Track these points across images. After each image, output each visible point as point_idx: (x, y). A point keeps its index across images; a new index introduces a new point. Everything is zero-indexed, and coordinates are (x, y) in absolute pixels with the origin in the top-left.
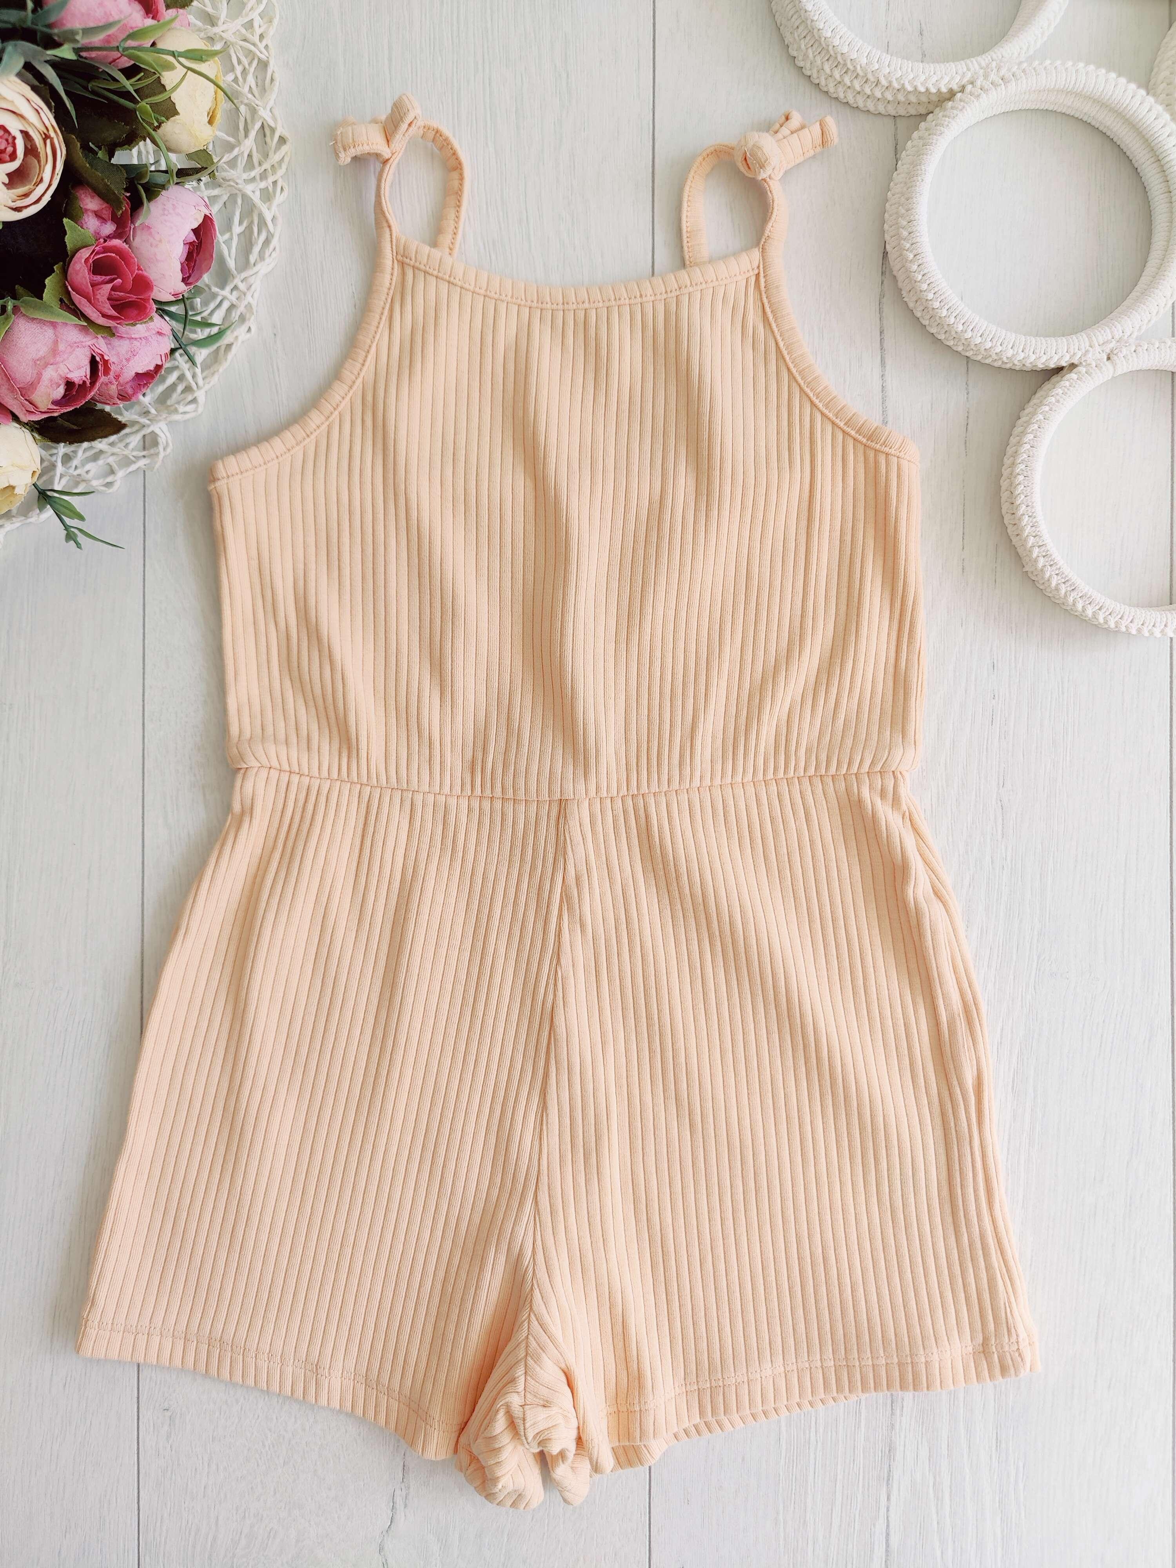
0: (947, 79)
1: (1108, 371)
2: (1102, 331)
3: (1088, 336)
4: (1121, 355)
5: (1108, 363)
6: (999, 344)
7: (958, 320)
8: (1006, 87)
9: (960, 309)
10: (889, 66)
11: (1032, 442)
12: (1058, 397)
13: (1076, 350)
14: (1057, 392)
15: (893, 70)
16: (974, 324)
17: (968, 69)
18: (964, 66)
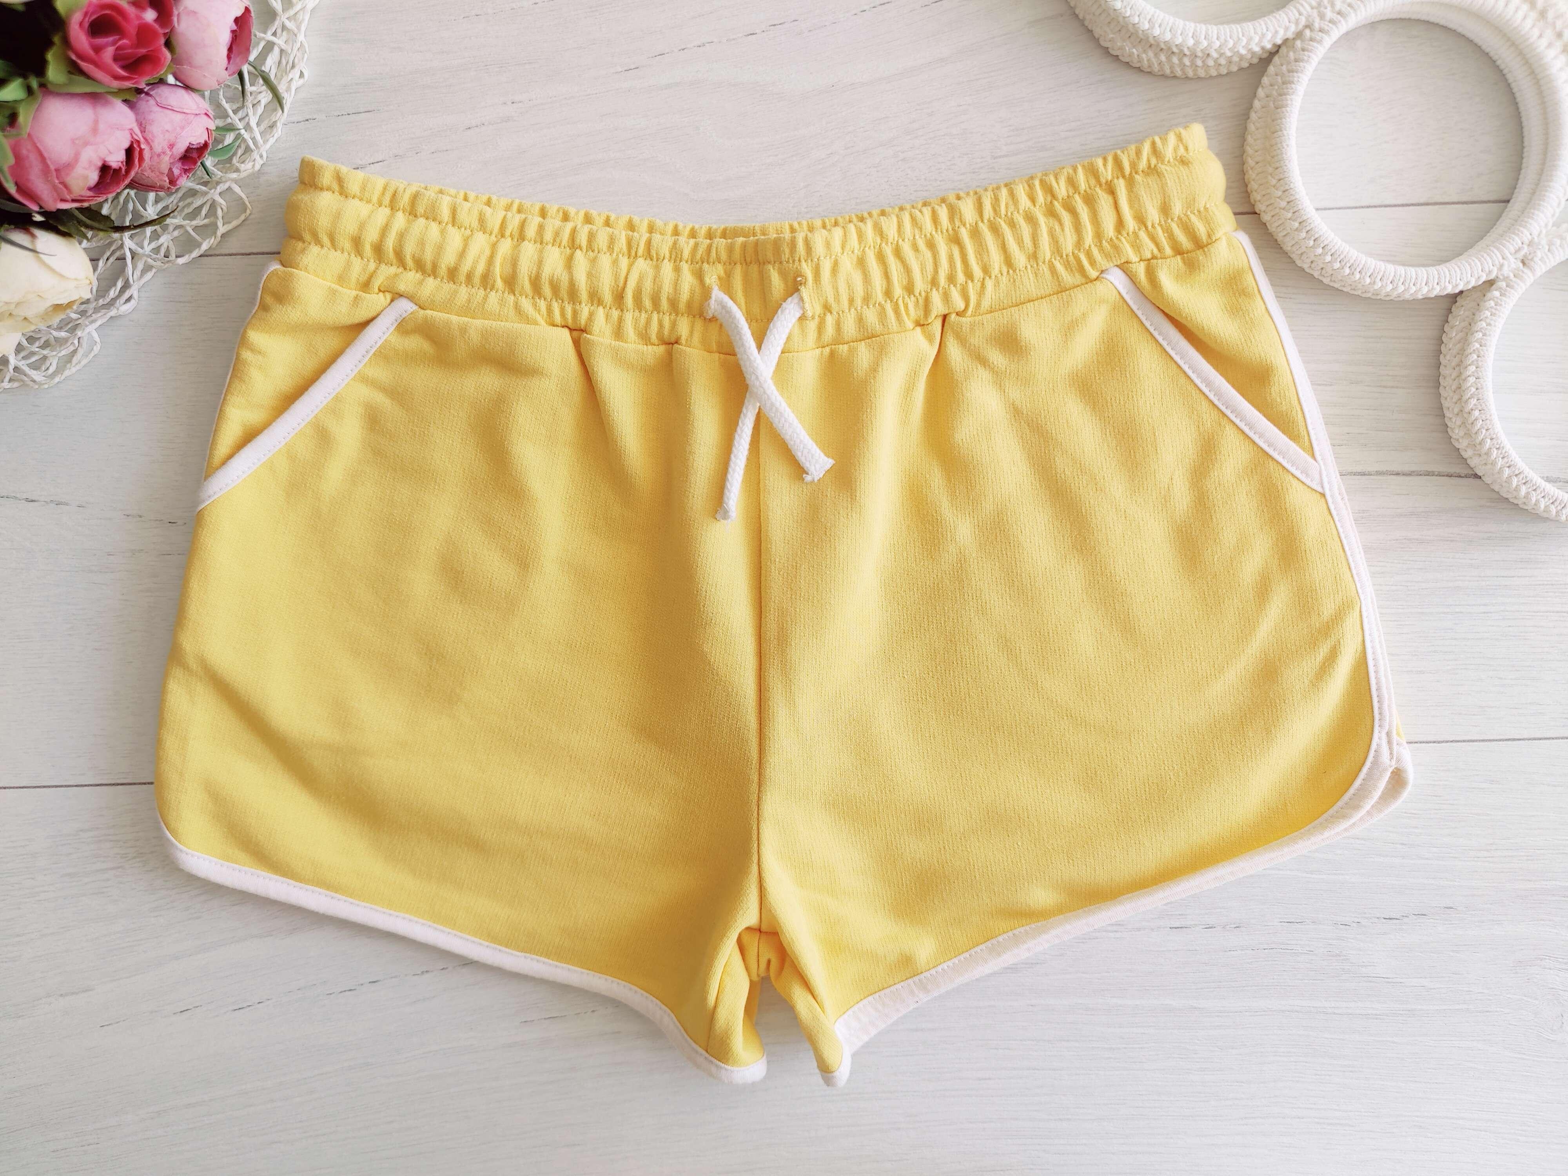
1: (1530, 277)
4: (1535, 259)
8: (1346, 21)
10: (1217, 39)
14: (1485, 315)
15: (1223, 42)
16: (1382, 273)
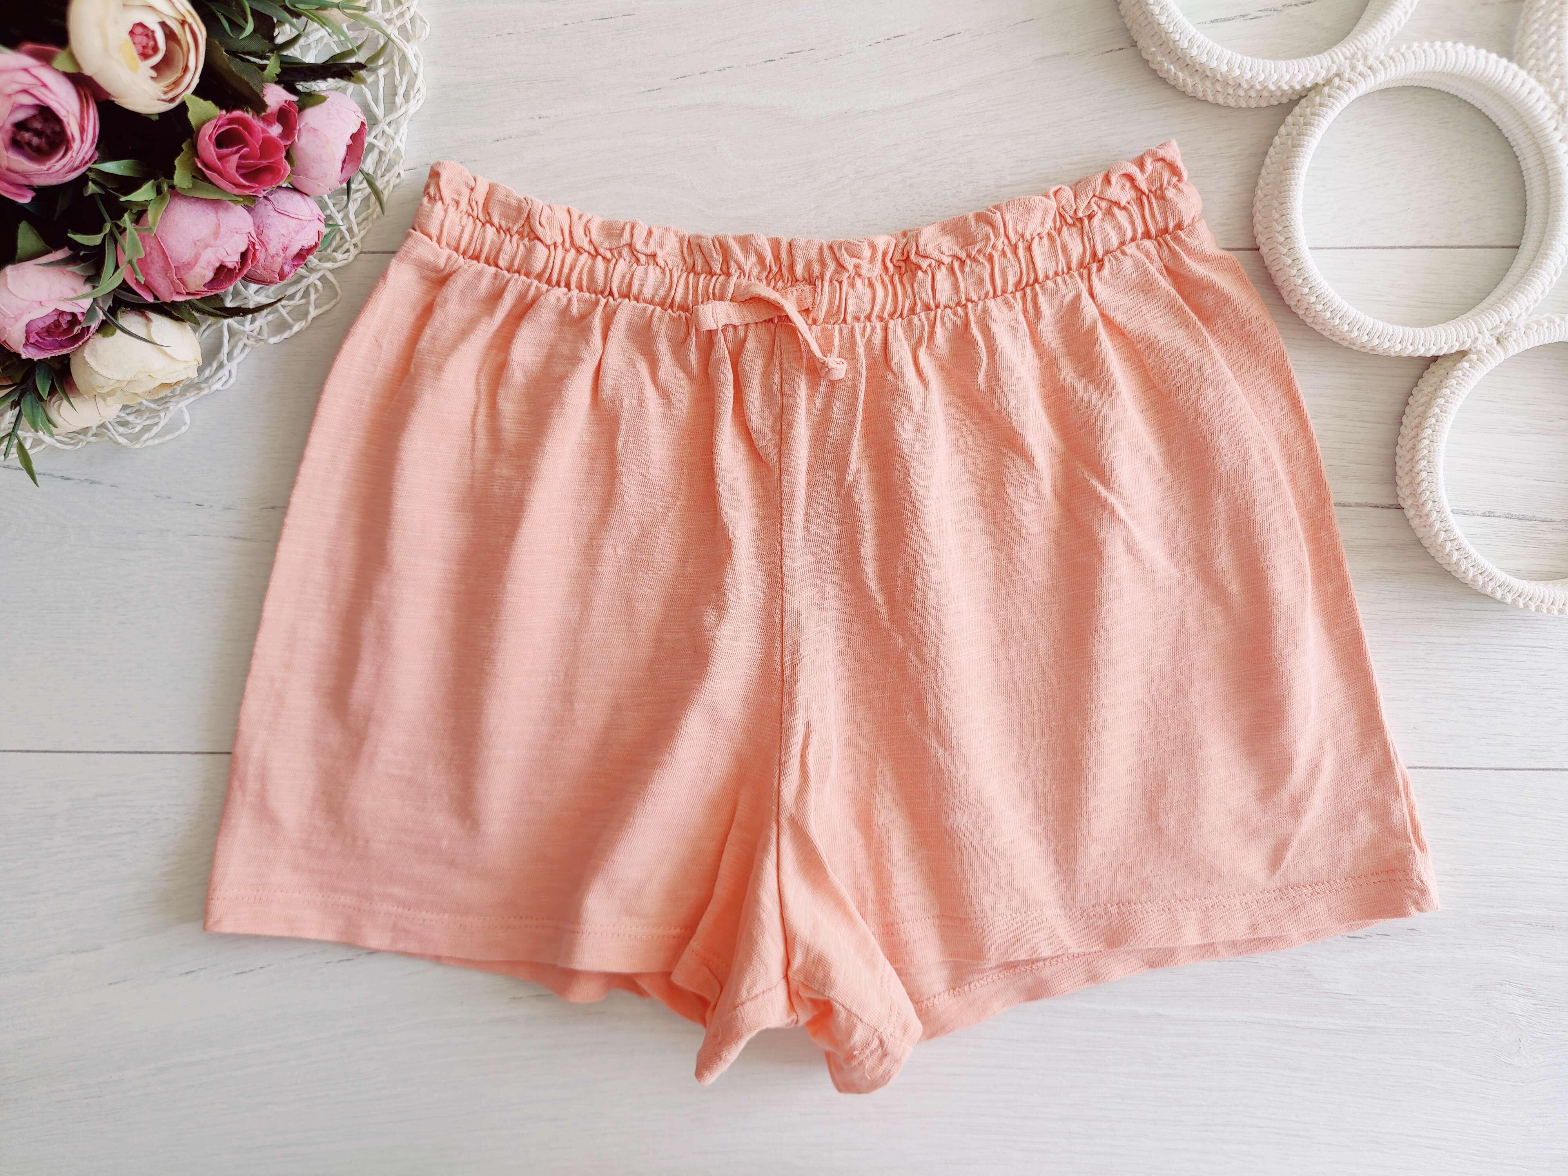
0: (1312, 75)
1: (1499, 355)
2: (1490, 317)
3: (1476, 322)
4: (1510, 339)
5: (1498, 348)
6: (1386, 340)
7: (1343, 321)
8: (1375, 77)
9: (1345, 310)
10: (1250, 70)
11: (1431, 437)
12: (1453, 389)
13: (1466, 338)
14: (1452, 383)
15: (1255, 74)
17: (1333, 62)
18: (1329, 59)
